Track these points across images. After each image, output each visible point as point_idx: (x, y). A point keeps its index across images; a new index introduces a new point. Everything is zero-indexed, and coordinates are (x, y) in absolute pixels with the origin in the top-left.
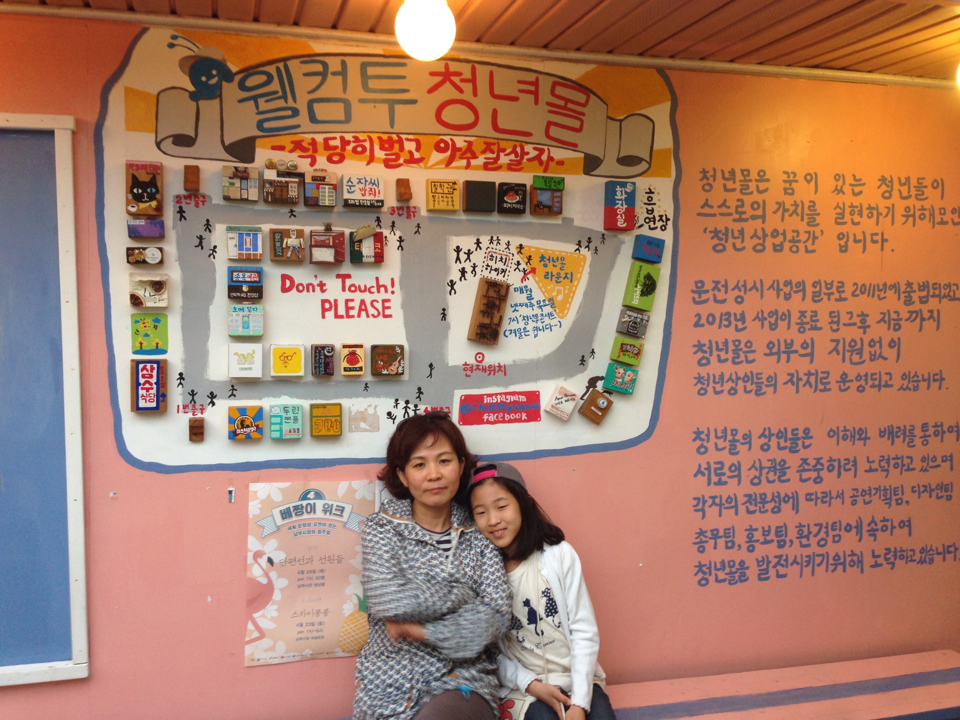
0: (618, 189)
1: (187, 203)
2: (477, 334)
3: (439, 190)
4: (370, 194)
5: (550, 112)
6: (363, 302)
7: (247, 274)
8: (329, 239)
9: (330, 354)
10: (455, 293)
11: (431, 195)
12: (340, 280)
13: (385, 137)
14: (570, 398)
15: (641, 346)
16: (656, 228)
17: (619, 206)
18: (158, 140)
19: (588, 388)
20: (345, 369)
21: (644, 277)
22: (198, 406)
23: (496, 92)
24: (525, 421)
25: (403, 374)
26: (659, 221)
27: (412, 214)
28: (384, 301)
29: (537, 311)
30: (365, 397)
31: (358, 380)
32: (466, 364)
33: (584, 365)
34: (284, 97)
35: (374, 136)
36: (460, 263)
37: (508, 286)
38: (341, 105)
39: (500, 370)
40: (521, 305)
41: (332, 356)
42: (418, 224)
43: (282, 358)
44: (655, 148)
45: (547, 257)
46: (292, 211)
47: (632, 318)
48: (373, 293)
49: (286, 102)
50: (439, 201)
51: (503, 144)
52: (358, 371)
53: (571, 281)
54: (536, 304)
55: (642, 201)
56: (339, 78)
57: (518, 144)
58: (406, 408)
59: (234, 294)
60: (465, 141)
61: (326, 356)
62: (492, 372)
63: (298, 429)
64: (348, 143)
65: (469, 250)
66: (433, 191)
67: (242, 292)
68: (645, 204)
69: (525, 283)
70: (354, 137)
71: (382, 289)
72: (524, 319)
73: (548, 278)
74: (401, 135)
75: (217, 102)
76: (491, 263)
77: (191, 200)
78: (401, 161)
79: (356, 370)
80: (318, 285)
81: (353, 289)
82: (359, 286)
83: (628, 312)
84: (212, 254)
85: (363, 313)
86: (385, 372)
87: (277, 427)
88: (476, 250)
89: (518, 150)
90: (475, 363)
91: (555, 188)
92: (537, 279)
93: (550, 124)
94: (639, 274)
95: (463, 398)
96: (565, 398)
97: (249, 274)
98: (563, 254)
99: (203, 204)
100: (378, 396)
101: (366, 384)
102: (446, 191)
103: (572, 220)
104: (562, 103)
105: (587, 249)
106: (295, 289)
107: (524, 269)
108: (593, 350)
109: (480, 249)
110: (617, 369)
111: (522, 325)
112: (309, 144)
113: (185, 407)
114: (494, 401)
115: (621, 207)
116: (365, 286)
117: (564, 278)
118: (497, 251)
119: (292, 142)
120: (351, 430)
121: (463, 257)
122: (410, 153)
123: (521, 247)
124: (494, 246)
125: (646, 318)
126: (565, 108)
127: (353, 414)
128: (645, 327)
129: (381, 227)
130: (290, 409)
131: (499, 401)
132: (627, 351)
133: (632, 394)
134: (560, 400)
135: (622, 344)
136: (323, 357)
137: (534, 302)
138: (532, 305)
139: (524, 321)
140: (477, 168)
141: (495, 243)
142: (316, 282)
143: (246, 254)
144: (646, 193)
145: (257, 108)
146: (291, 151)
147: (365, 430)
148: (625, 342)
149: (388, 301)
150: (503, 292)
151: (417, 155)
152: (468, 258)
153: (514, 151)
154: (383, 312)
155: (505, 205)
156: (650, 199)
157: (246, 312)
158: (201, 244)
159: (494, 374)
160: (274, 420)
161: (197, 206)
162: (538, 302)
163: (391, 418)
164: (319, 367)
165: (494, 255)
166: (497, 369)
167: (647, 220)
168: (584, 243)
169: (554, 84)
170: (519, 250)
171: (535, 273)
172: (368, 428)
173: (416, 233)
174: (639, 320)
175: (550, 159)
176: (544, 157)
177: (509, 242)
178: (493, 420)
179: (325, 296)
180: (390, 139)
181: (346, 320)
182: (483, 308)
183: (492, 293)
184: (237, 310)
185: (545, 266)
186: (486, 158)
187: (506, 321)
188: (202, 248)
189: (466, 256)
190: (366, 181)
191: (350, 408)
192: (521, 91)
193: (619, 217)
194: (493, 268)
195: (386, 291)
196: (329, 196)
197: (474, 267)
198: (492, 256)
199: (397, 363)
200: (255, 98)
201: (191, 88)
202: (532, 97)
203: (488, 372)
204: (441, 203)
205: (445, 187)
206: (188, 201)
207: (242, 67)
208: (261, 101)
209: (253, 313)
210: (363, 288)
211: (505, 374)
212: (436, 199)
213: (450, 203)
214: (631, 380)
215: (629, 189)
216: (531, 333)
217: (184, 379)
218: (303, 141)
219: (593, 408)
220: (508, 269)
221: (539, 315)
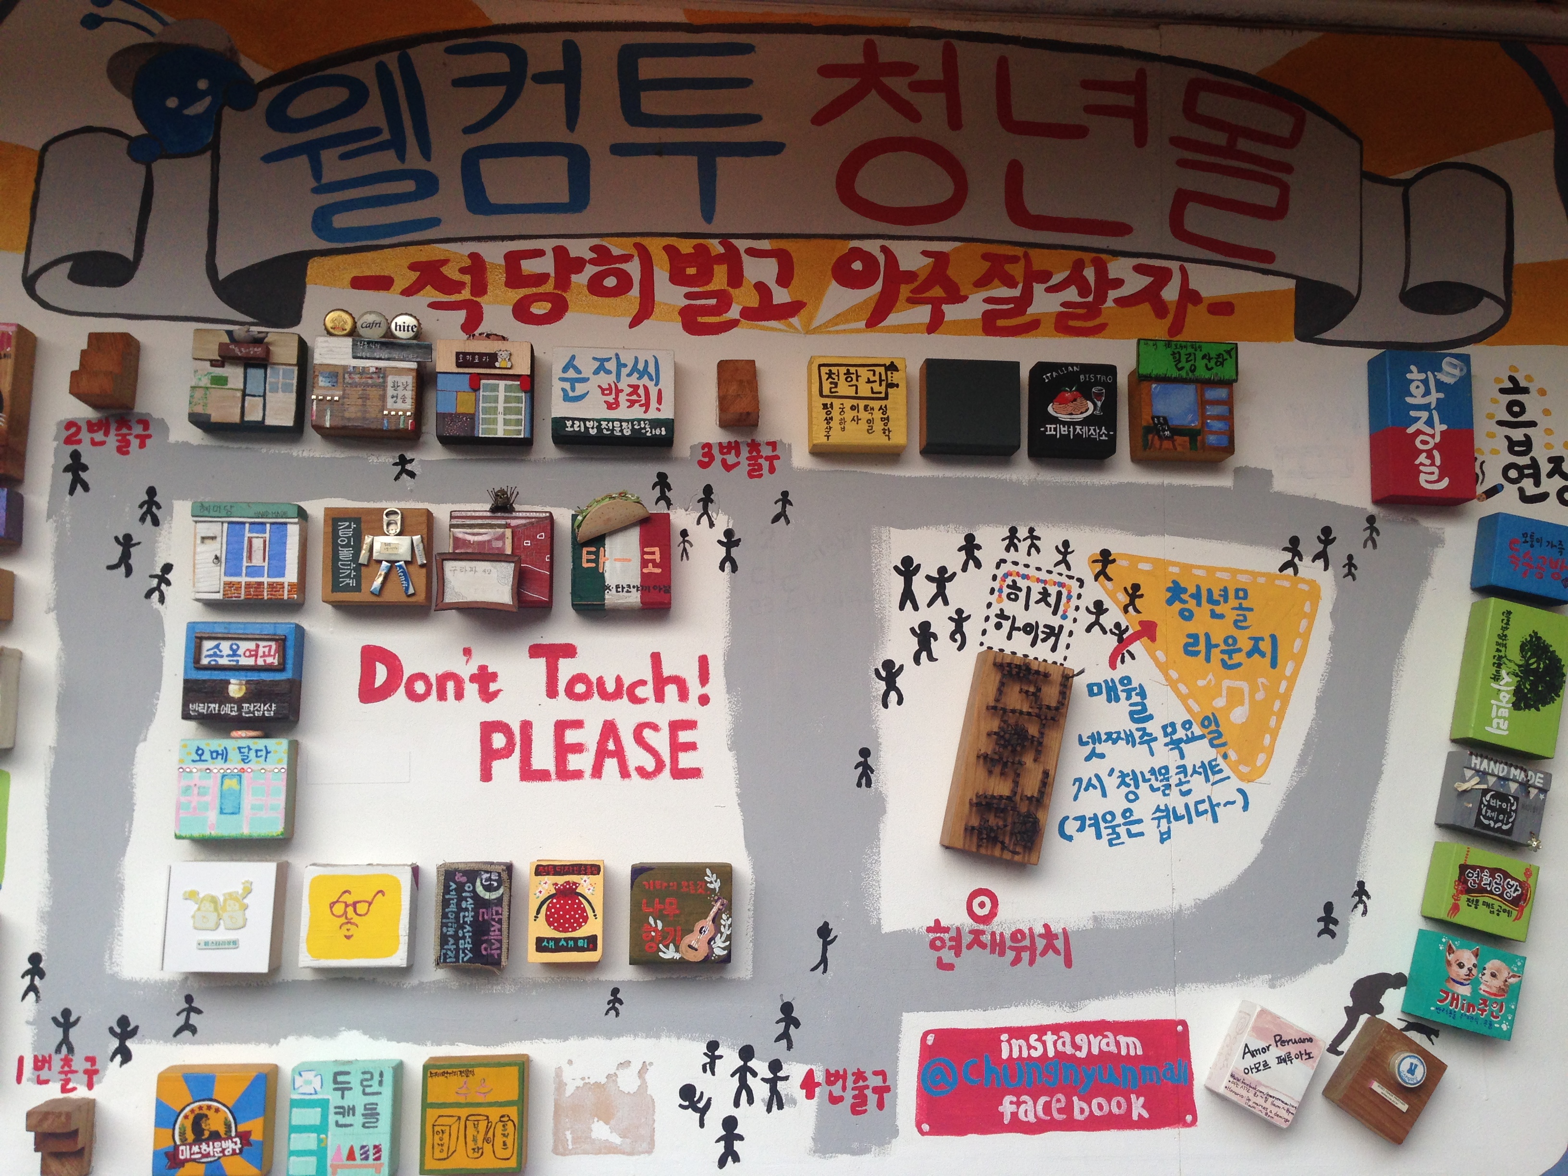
0: (1414, 374)
1: (94, 443)
2: (969, 830)
3: (844, 388)
4: (632, 403)
5: (1183, 163)
6: (609, 729)
7: (245, 646)
8: (502, 537)
9: (494, 895)
10: (900, 702)
11: (819, 402)
12: (541, 663)
13: (686, 247)
14: (1293, 1049)
15: (1528, 873)
16: (1543, 497)
17: (1420, 425)
18: (32, 269)
19: (1352, 1014)
20: (541, 945)
21: (1522, 648)
22: (79, 1063)
23: (1019, 114)
24: (1142, 1124)
25: (727, 959)
26: (1550, 475)
27: (766, 465)
28: (676, 726)
29: (1165, 757)
30: (610, 1034)
31: (589, 978)
32: (937, 927)
33: (1333, 935)
34: (398, 145)
35: (655, 246)
36: (916, 608)
37: (1067, 678)
38: (559, 164)
39: (1050, 946)
40: (1112, 738)
41: (500, 900)
42: (785, 494)
43: (339, 909)
44: (1521, 257)
45: (1192, 590)
46: (403, 461)
47: (1492, 780)
48: (642, 701)
49: (402, 157)
50: (842, 421)
51: (1040, 260)
52: (582, 949)
53: (1274, 664)
54: (1158, 733)
55: (1490, 416)
56: (558, 90)
57: (1087, 257)
58: (743, 1072)
59: (201, 708)
60: (925, 253)
61: (480, 903)
62: (1026, 956)
63: (378, 1149)
64: (579, 265)
65: (942, 570)
66: (826, 392)
67: (222, 697)
68: (1501, 423)
69: (1122, 670)
70: (593, 249)
71: (671, 691)
72: (1123, 783)
73: (1196, 654)
74: (735, 242)
75: (205, 159)
76: (1011, 609)
77: (106, 434)
78: (734, 313)
79: (575, 946)
80: (473, 678)
81: (580, 688)
82: (601, 681)
83: (1475, 761)
84: (158, 588)
85: (611, 765)
86: (669, 954)
87: (309, 1141)
88: (965, 569)
89: (1089, 274)
90: (968, 923)
91: (1206, 375)
92: (1160, 654)
93: (1182, 199)
94: (1503, 637)
95: (930, 1039)
96: (1276, 1052)
97: (252, 645)
98: (1243, 579)
99: (142, 445)
100: (652, 1031)
101: (615, 992)
102: (865, 390)
103: (1268, 475)
104: (1220, 139)
105: (1320, 563)
106: (402, 690)
107: (1117, 625)
108: (1361, 884)
109: (978, 565)
110: (1450, 950)
111: (1116, 801)
112: (463, 271)
113: (40, 1063)
114: (1035, 1054)
115: (1429, 430)
116: (619, 680)
117: (1249, 654)
118: (1031, 572)
119: (413, 267)
120: (560, 1149)
121: (923, 589)
122: (761, 288)
123: (1106, 558)
124: (1021, 556)
125: (1537, 780)
126: (1230, 151)
127: (570, 1090)
128: (1538, 810)
129: (669, 504)
130: (355, 1080)
131: (1051, 1053)
132: (1482, 891)
133: (1508, 1036)
134: (1260, 1058)
135: (1463, 868)
136: (468, 904)
137: (1154, 727)
138: (1148, 739)
139: (1124, 790)
140: (962, 328)
141: (1023, 546)
142: (466, 670)
143: (248, 585)
144: (1503, 391)
145: (317, 173)
146: (408, 292)
147: (609, 1149)
148: (1469, 863)
149: (690, 725)
150: (1050, 695)
151: (781, 296)
152: (941, 594)
153: (1076, 279)
154: (674, 760)
155: (1050, 429)
156: (1516, 408)
157: (234, 763)
158: (125, 558)
159: (1032, 962)
160: (300, 1117)
161: (123, 449)
162: (1169, 729)
163: (693, 1106)
164: (456, 938)
165: (1022, 583)
166: (1041, 944)
167: (1513, 474)
168: (1310, 545)
169: (1193, 89)
170: (1098, 567)
171: (1153, 639)
172: (616, 1139)
173: (776, 519)
174: (1513, 787)
175: (1189, 296)
176: (1171, 293)
177: (1066, 544)
178: (1031, 1118)
179: (492, 712)
180: (702, 250)
181: (555, 786)
182: (987, 746)
183: (1015, 699)
184: (206, 756)
185: (1186, 615)
186: (988, 300)
187: (1064, 789)
188: (129, 572)
189: (933, 588)
190: (620, 365)
191: (559, 1072)
192: (1091, 109)
193: (1422, 458)
194: (1019, 624)
195: (683, 695)
196: (507, 411)
197: (960, 619)
198: (1014, 586)
199: (708, 923)
200: (312, 150)
201: (136, 129)
202: (1127, 125)
203: (1010, 955)
204: (850, 426)
205: (863, 380)
206: (99, 436)
207: (280, 67)
208: (328, 156)
209: (255, 764)
210: (610, 687)
211: (1068, 963)
212: (835, 413)
213: (878, 426)
214: (1502, 991)
215: (1450, 373)
216: (1150, 828)
217: (42, 974)
218: (445, 262)
219: (1376, 1086)
220: (1068, 625)
221: (1173, 771)
